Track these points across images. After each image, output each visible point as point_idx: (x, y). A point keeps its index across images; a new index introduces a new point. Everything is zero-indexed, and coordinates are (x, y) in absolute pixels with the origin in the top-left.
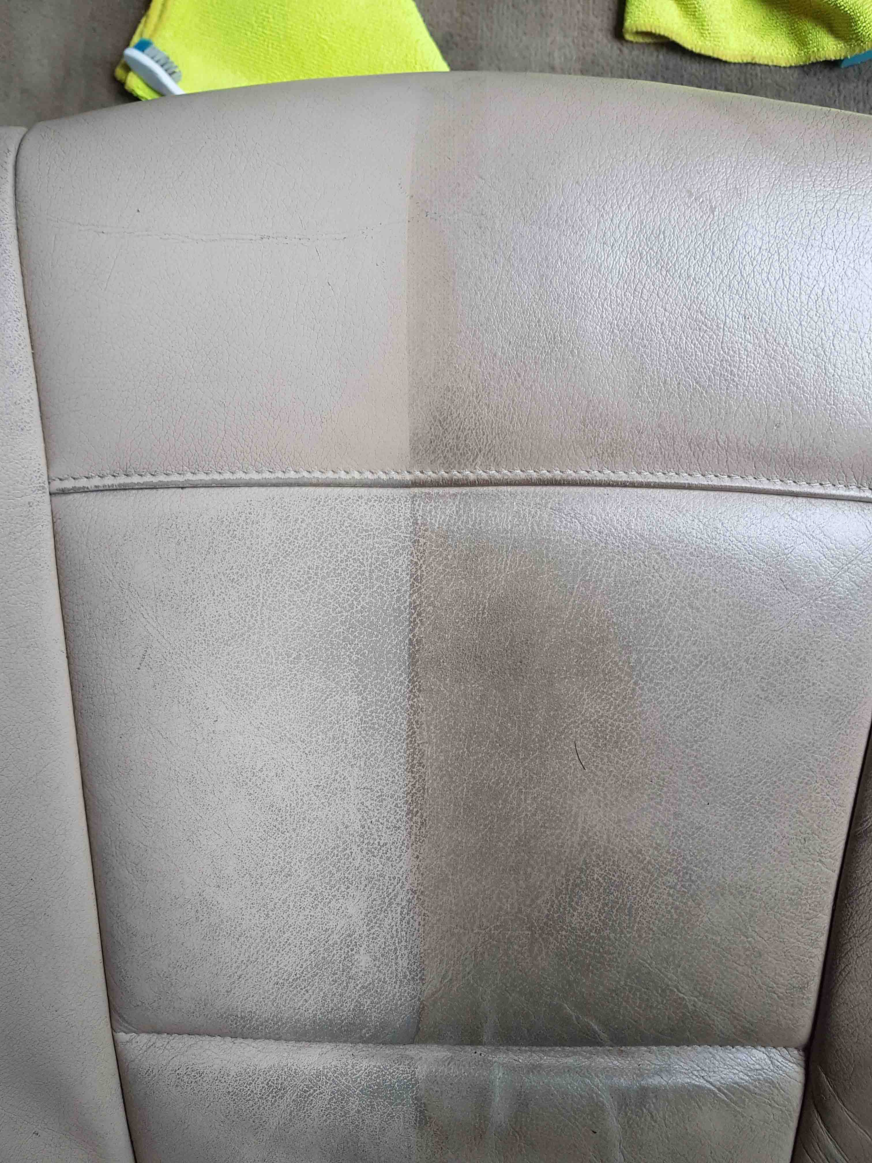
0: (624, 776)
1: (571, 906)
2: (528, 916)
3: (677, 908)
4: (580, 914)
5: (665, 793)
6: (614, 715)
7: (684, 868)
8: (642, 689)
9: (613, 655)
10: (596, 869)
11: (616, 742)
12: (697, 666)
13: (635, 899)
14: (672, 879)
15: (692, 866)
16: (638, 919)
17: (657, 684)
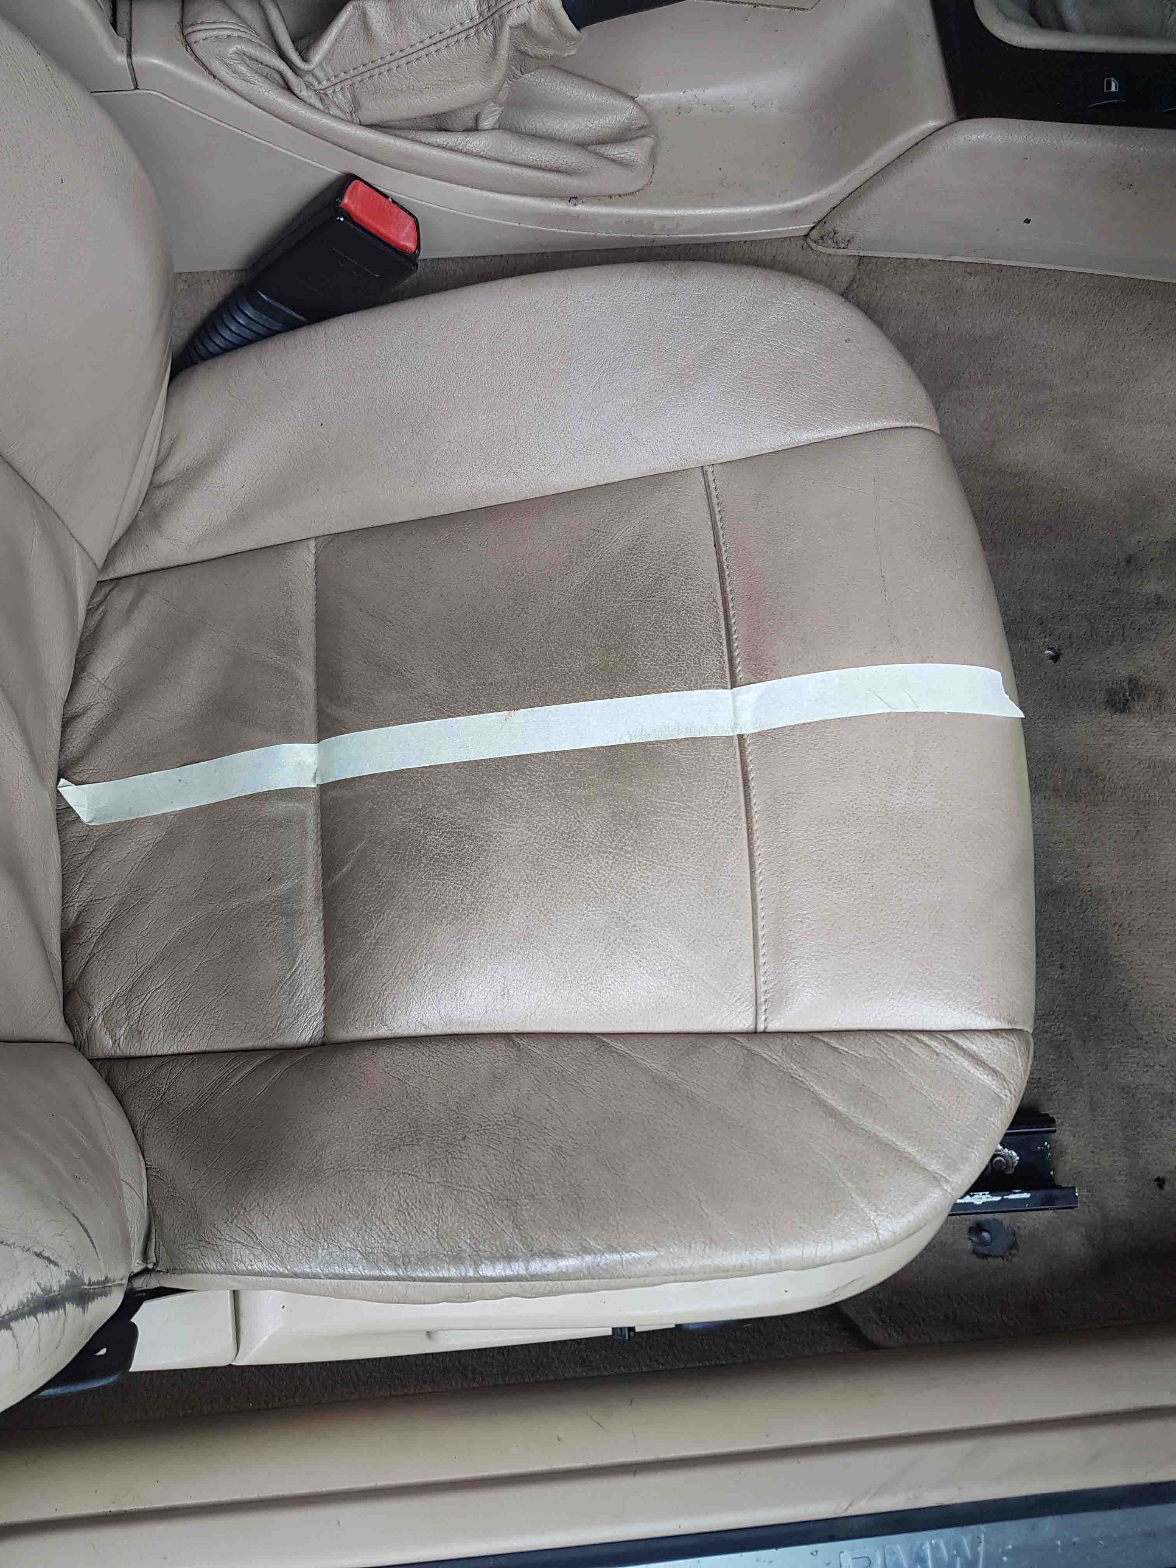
0: (542, 855)
1: (443, 833)
2: (434, 805)
3: (446, 907)
4: (437, 840)
5: (533, 885)
6: (586, 841)
7: (478, 907)
8: (607, 857)
9: (629, 834)
10: (472, 846)
11: (567, 846)
12: (627, 892)
13: (452, 876)
14: (469, 900)
15: (479, 912)
16: (436, 881)
17: (611, 867)
